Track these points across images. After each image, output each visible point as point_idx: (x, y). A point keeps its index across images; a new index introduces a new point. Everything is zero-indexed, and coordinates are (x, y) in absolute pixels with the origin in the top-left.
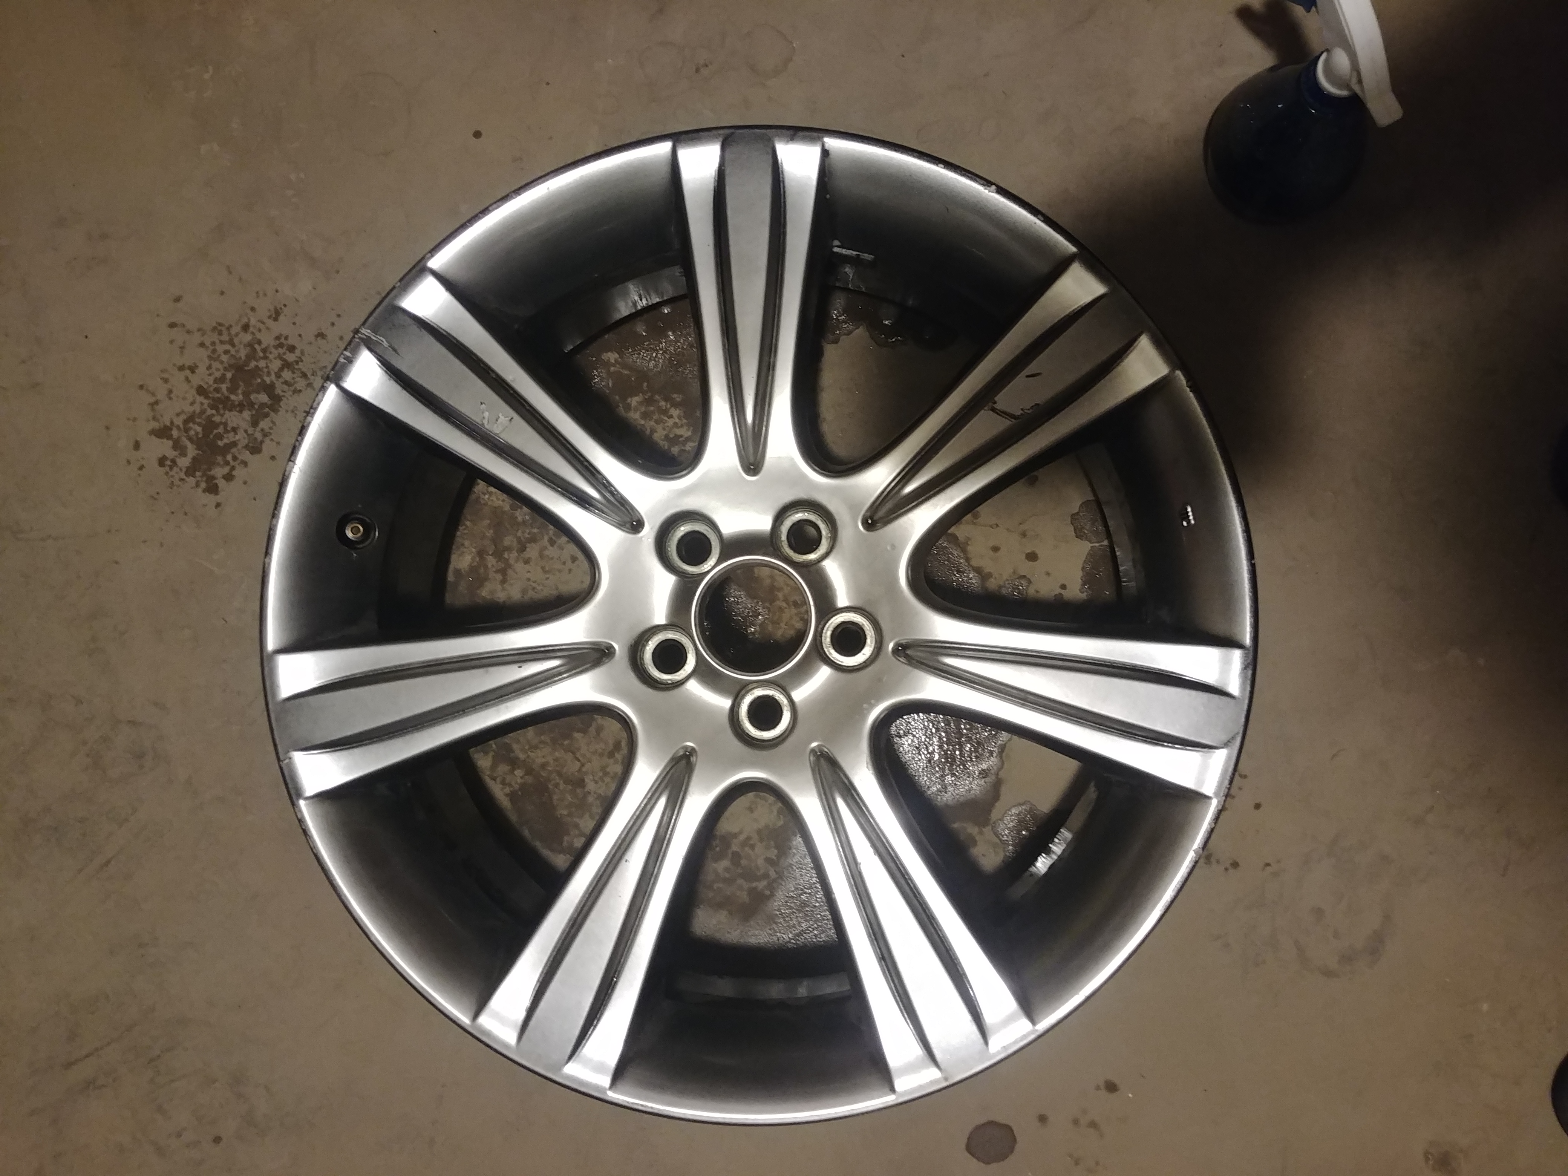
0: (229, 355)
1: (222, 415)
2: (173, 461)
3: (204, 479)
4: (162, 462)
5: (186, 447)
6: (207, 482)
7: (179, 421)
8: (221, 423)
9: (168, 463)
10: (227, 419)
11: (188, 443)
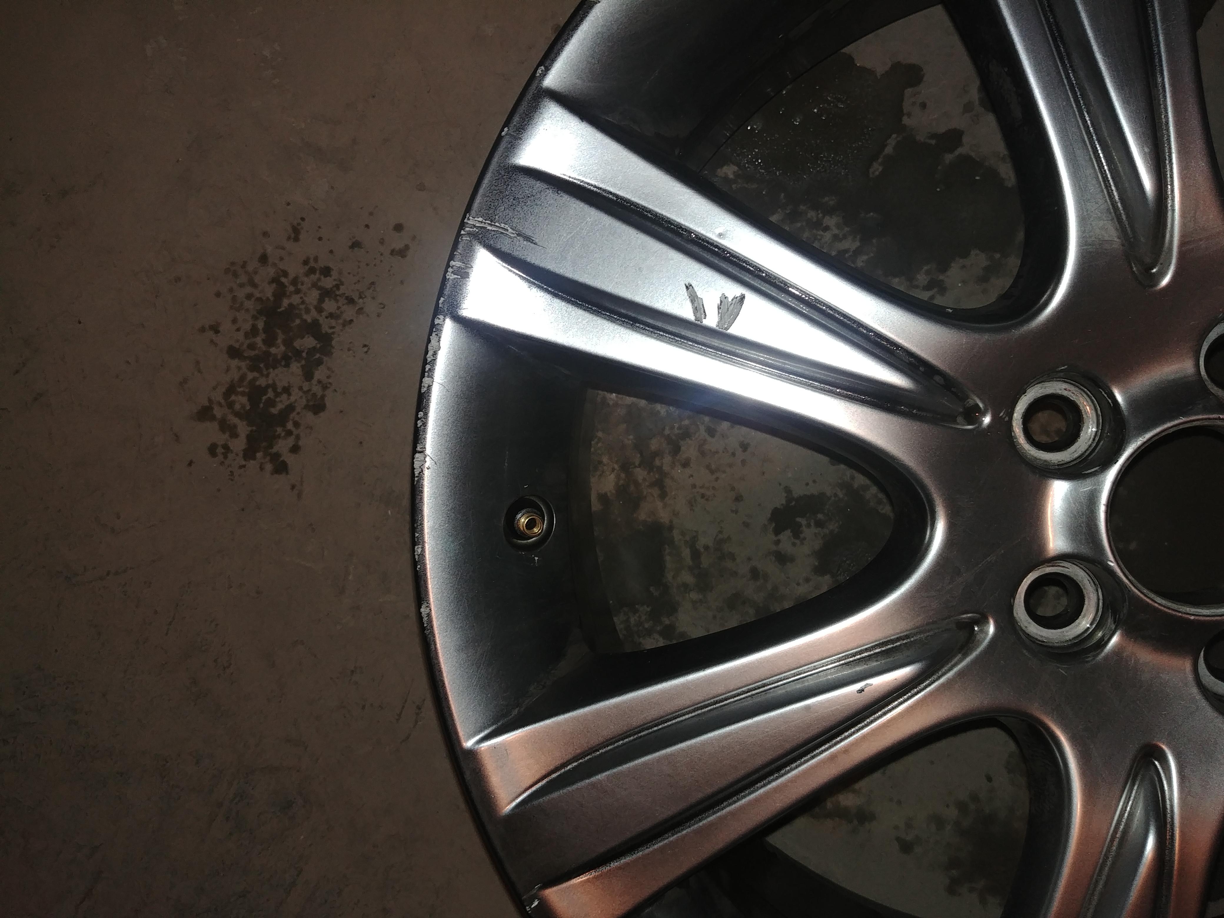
0: (253, 299)
1: (267, 376)
2: (226, 447)
3: (268, 458)
4: (212, 450)
5: (235, 426)
6: (271, 461)
7: (218, 396)
8: (268, 386)
9: (220, 450)
10: (274, 381)
11: (236, 421)
